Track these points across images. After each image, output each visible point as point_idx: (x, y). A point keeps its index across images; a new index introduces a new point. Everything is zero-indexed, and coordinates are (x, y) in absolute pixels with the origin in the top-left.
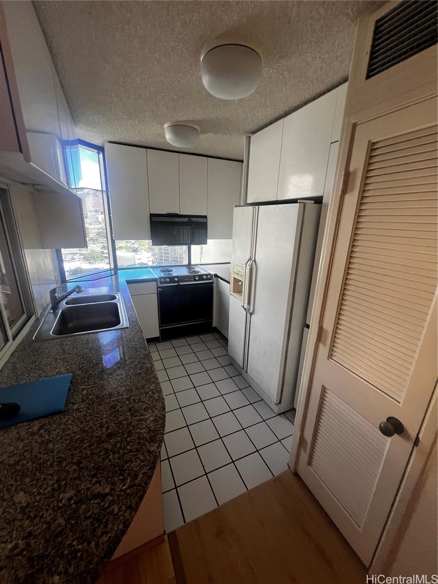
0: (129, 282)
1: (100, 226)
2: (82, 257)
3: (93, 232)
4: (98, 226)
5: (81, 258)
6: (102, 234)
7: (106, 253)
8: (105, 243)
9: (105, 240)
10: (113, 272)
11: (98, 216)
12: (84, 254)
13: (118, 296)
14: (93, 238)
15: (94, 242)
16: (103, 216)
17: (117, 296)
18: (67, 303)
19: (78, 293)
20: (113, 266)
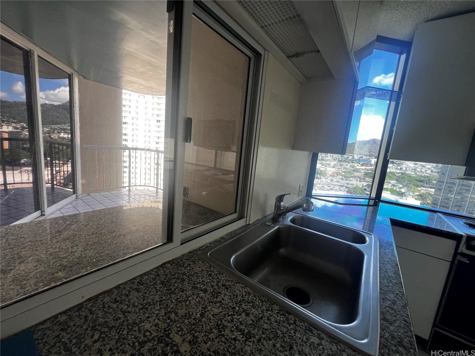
0: (395, 223)
1: (371, 168)
2: (347, 190)
3: (362, 172)
4: (368, 168)
5: (345, 190)
6: (370, 175)
7: (369, 191)
8: (371, 182)
9: (372, 179)
10: (372, 202)
11: (371, 159)
12: (349, 188)
13: (371, 239)
14: (361, 176)
15: (361, 179)
16: (376, 160)
17: (367, 239)
18: (293, 221)
19: (304, 210)
20: (373, 195)
